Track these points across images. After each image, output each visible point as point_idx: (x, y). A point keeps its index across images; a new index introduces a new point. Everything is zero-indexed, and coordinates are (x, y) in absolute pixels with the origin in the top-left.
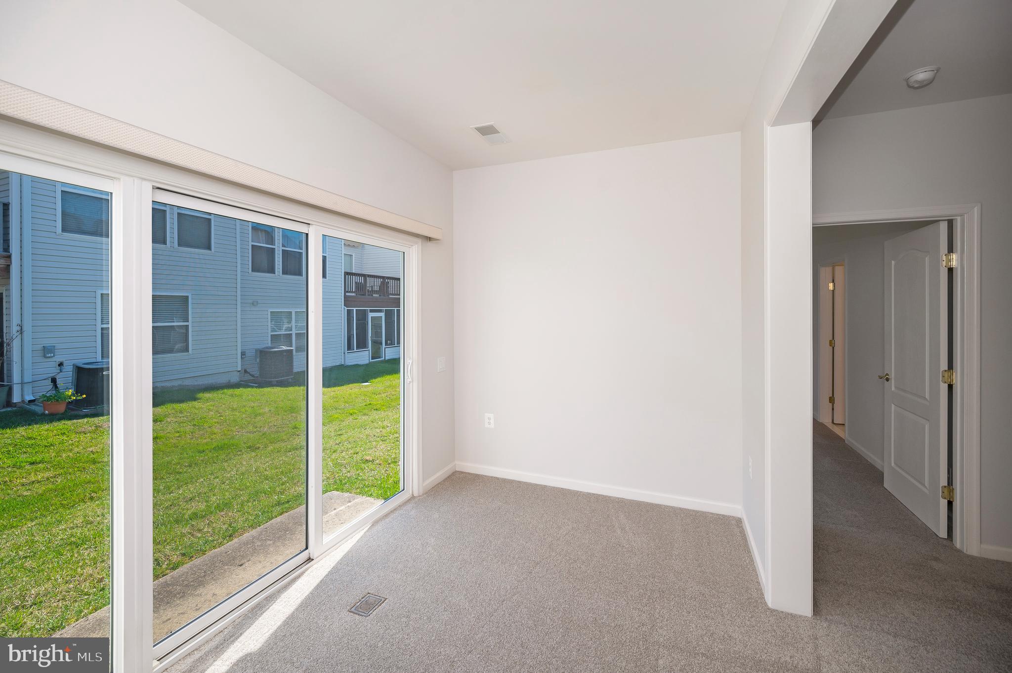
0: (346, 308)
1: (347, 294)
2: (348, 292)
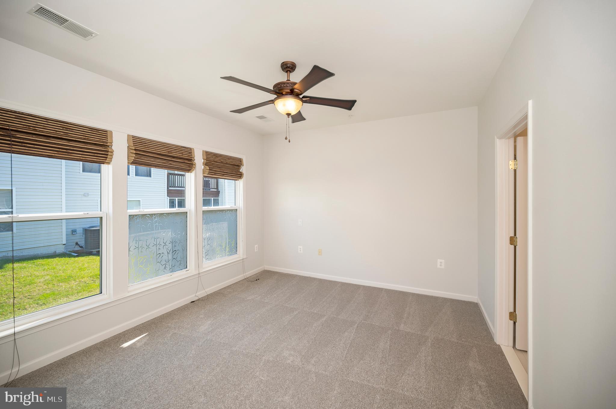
0: (169, 198)
1: (170, 188)
2: (171, 187)
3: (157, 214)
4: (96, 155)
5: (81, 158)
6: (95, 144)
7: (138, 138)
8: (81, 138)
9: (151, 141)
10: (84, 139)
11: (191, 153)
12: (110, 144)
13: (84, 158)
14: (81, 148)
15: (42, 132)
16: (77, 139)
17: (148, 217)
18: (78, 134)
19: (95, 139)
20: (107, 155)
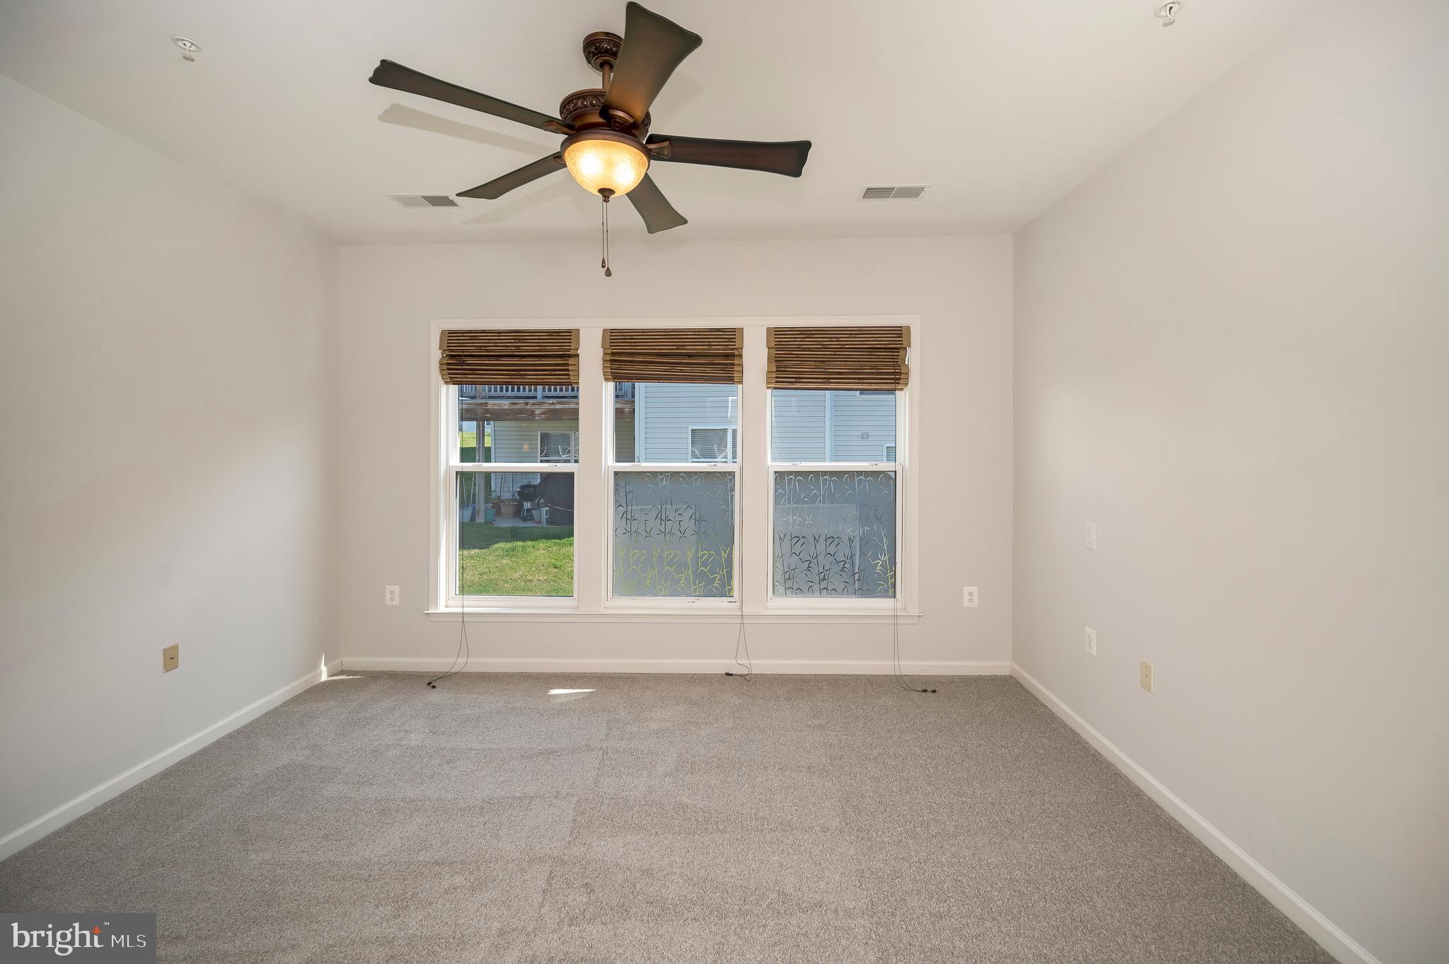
3: (666, 472)
4: (553, 372)
5: (539, 380)
6: (557, 356)
7: (621, 331)
8: (536, 351)
9: (643, 332)
10: (540, 350)
11: (733, 340)
12: (574, 351)
13: (542, 381)
14: (534, 365)
15: (493, 351)
16: (531, 353)
17: (648, 476)
18: (532, 344)
19: (553, 348)
20: (568, 370)
